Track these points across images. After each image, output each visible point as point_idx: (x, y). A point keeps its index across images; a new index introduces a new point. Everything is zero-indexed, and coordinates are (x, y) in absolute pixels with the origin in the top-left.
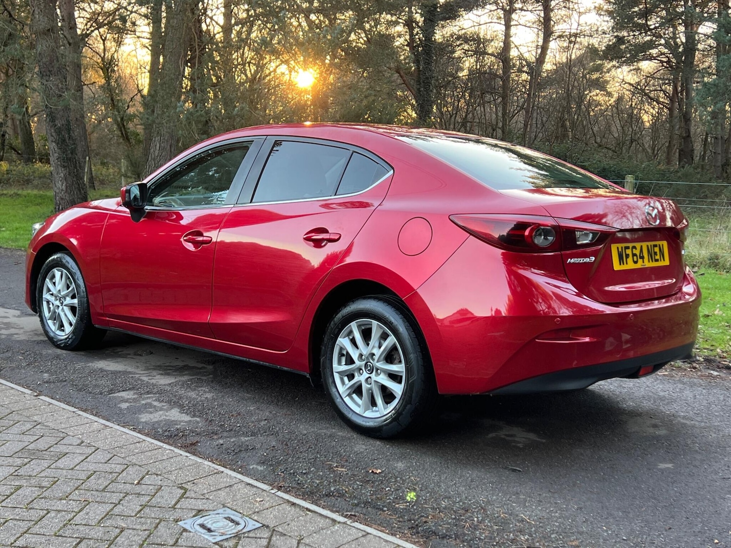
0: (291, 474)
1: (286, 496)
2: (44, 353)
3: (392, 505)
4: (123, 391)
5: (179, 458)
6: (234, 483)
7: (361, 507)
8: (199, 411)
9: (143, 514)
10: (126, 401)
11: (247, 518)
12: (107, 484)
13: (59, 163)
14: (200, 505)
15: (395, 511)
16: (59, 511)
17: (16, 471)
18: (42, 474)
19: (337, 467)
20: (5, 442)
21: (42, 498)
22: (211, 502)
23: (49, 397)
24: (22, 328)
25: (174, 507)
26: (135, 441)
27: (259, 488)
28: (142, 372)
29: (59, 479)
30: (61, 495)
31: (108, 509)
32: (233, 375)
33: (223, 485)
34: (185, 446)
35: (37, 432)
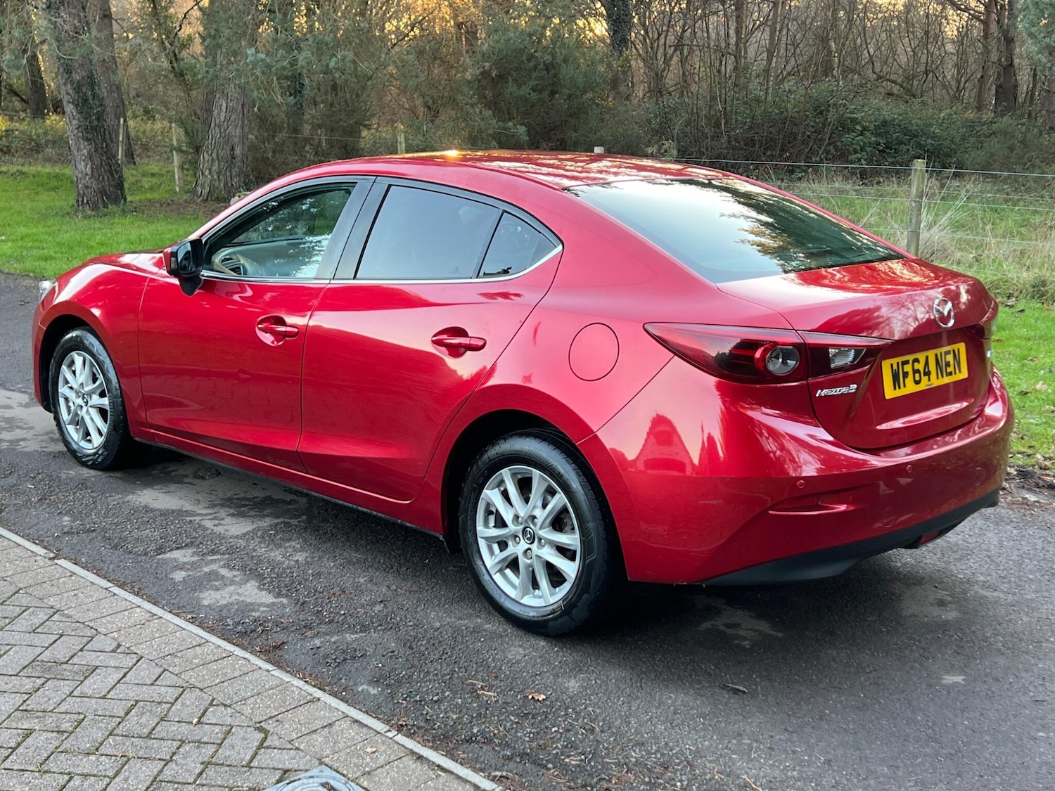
0: (416, 701)
1: (410, 743)
2: (64, 476)
3: (560, 759)
4: (178, 548)
5: (256, 675)
6: (335, 719)
7: (516, 762)
8: (286, 586)
9: (206, 779)
10: (181, 567)
11: (353, 784)
12: (154, 724)
13: (80, 134)
14: (286, 760)
15: (565, 768)
16: (86, 776)
17: (25, 701)
18: (63, 708)
19: (482, 688)
20: (8, 647)
21: (62, 752)
22: (302, 754)
23: (71, 560)
24: (32, 428)
25: (249, 766)
26: (194, 644)
27: (370, 728)
28: (204, 512)
29: (85, 717)
30: (88, 745)
31: (156, 771)
32: (336, 517)
33: (319, 724)
34: (266, 651)
35: (55, 627)
